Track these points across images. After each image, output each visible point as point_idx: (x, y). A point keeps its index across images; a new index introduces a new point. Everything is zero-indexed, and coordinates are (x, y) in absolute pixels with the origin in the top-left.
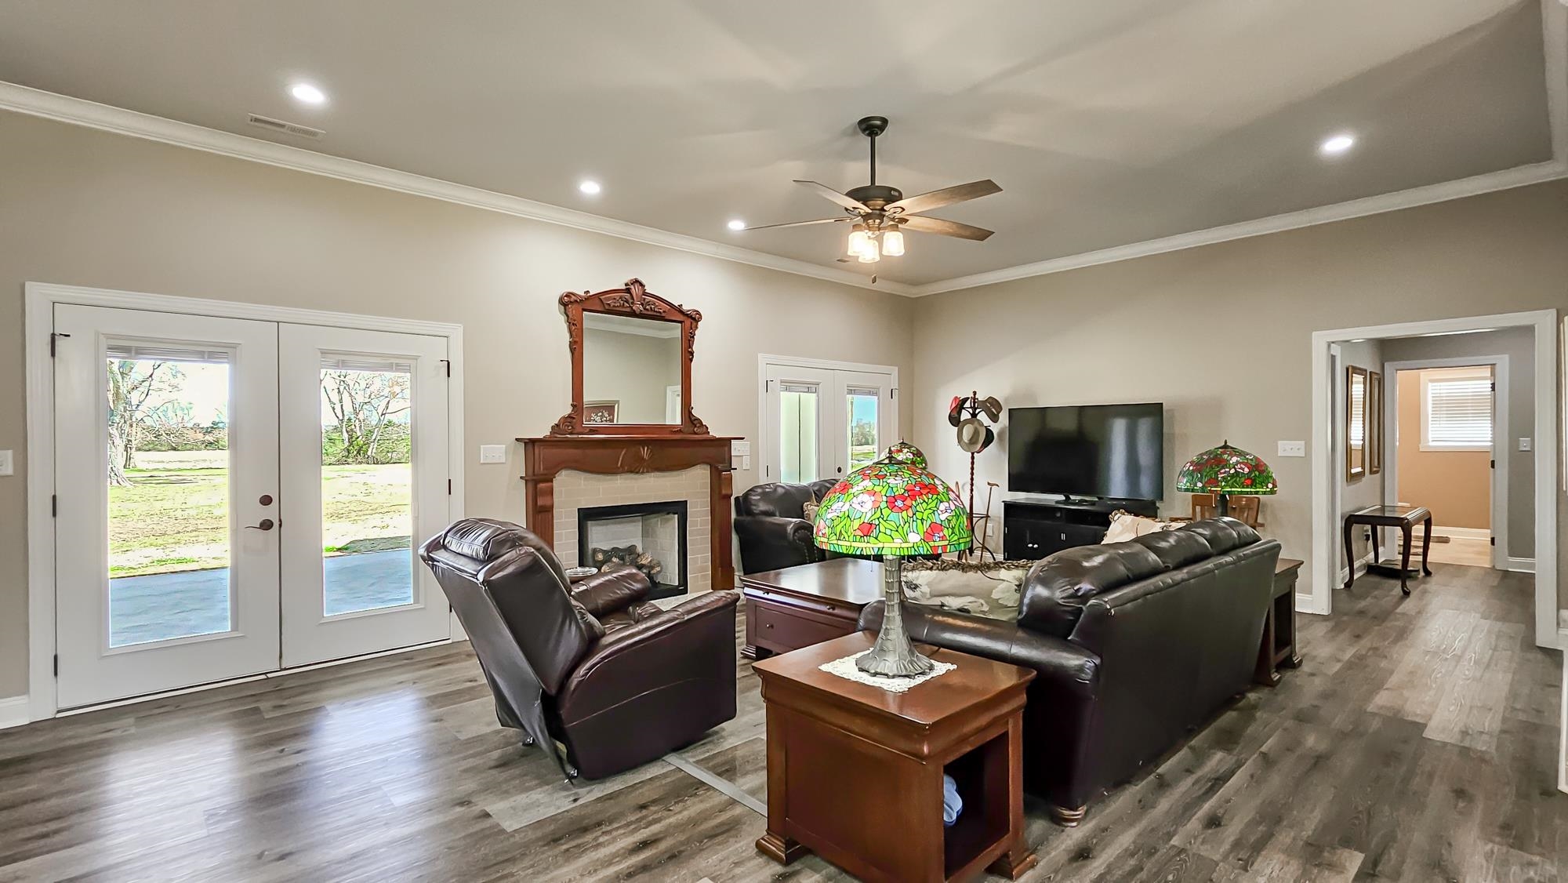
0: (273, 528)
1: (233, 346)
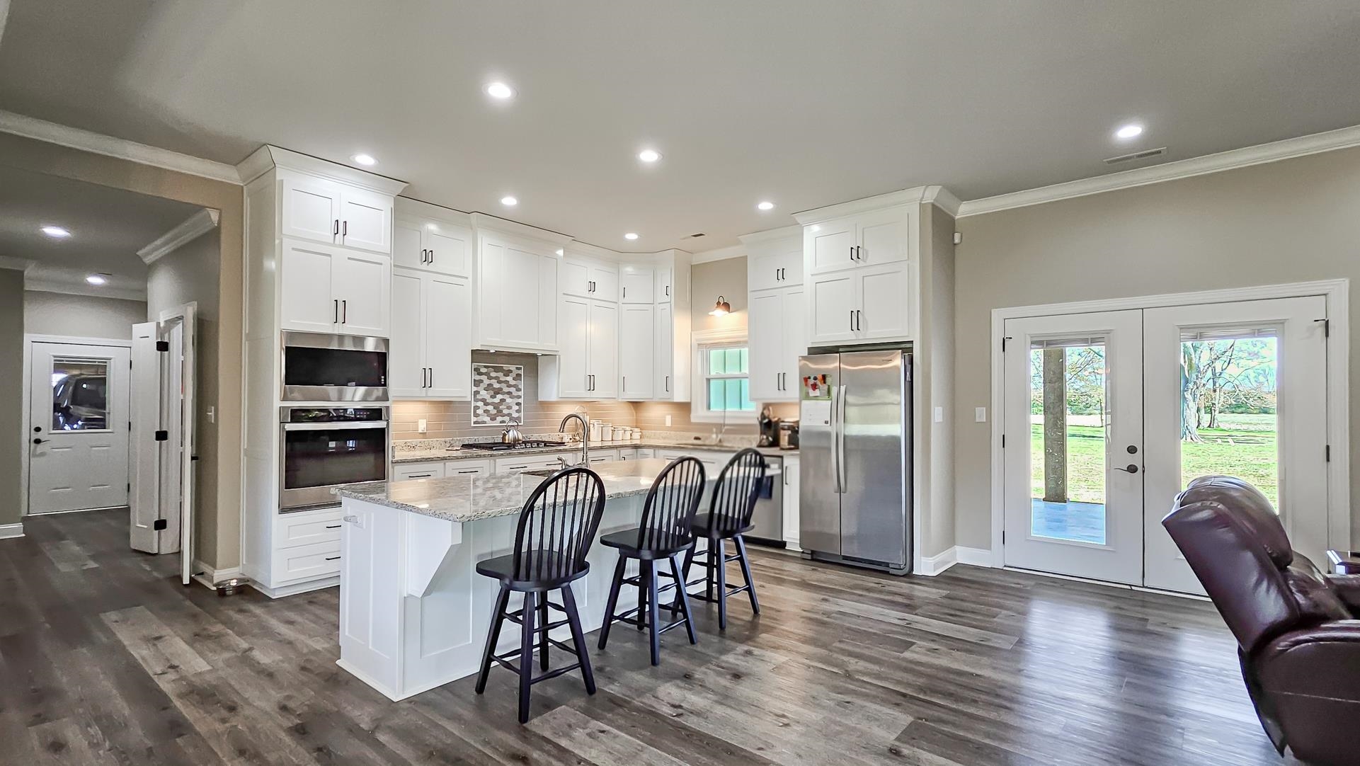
0: (1138, 471)
1: (1108, 332)
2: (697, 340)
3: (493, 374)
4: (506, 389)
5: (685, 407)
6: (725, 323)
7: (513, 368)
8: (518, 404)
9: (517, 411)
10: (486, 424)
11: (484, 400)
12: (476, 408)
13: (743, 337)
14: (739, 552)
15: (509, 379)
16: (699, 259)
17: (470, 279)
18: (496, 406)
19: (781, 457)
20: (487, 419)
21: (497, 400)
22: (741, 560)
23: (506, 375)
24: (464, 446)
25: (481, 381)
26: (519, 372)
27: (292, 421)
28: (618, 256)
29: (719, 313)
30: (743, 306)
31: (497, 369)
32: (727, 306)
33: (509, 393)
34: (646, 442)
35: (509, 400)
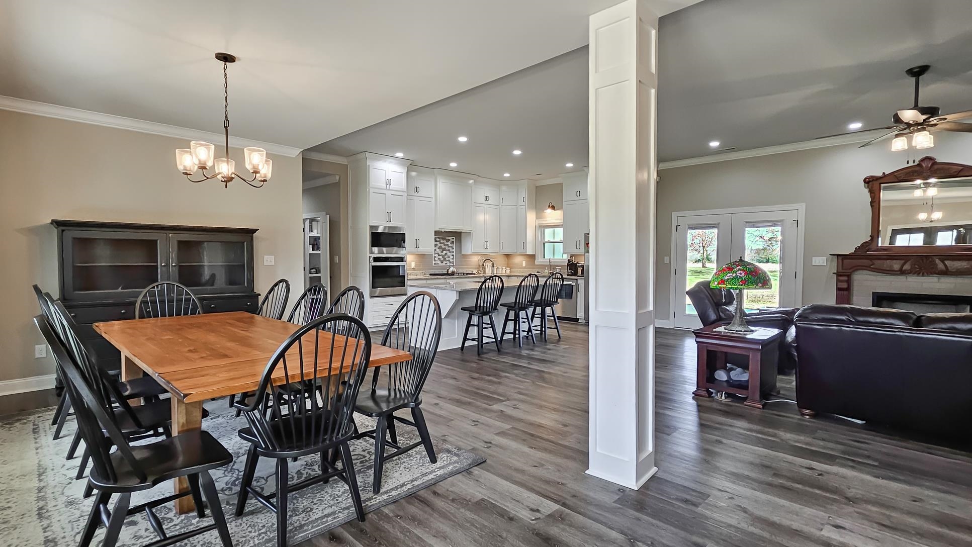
1: (718, 224)
2: (539, 224)
3: (442, 241)
4: (447, 248)
5: (533, 257)
6: (553, 216)
7: (450, 238)
8: (453, 255)
9: (452, 259)
10: (438, 264)
11: (438, 254)
12: (435, 257)
13: (560, 223)
14: (556, 325)
15: (449, 243)
16: (539, 184)
17: (434, 199)
18: (443, 256)
19: (577, 280)
20: (439, 262)
21: (444, 254)
22: (557, 329)
23: (448, 242)
24: (430, 274)
25: (437, 245)
26: (453, 240)
27: (374, 262)
28: (499, 183)
29: (549, 211)
30: (560, 208)
31: (443, 239)
32: (553, 208)
33: (449, 250)
34: (512, 274)
35: (449, 254)
